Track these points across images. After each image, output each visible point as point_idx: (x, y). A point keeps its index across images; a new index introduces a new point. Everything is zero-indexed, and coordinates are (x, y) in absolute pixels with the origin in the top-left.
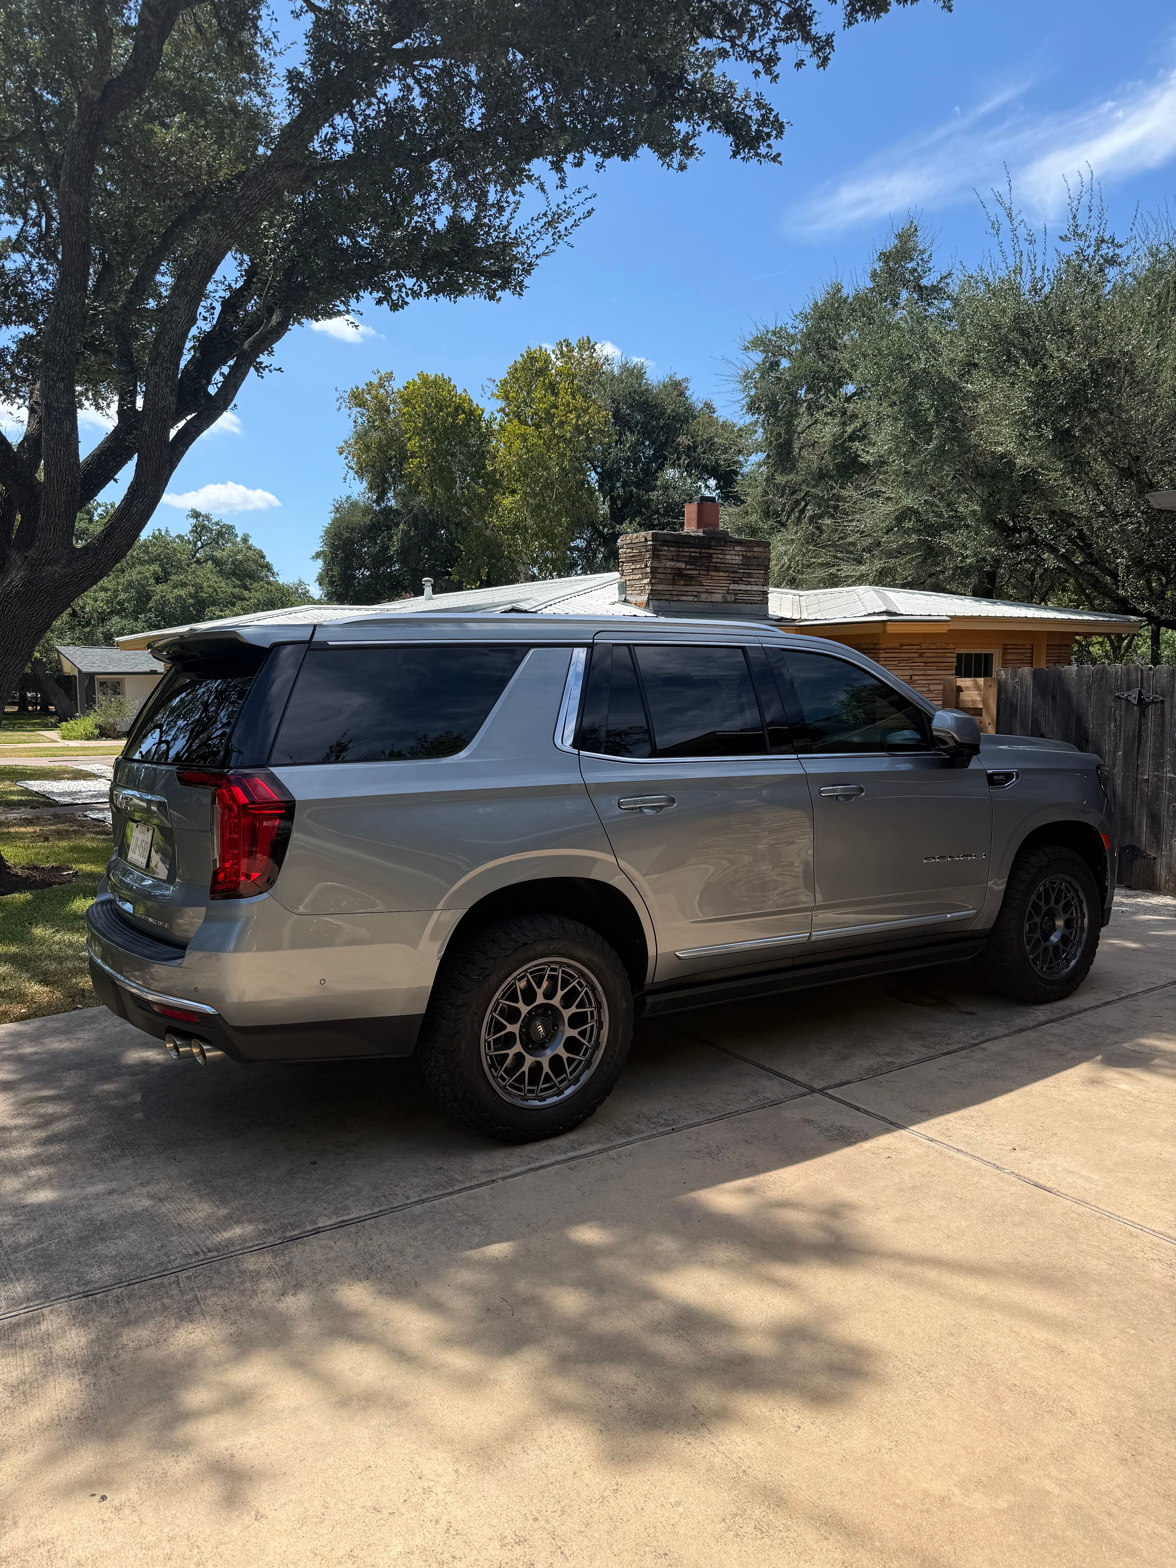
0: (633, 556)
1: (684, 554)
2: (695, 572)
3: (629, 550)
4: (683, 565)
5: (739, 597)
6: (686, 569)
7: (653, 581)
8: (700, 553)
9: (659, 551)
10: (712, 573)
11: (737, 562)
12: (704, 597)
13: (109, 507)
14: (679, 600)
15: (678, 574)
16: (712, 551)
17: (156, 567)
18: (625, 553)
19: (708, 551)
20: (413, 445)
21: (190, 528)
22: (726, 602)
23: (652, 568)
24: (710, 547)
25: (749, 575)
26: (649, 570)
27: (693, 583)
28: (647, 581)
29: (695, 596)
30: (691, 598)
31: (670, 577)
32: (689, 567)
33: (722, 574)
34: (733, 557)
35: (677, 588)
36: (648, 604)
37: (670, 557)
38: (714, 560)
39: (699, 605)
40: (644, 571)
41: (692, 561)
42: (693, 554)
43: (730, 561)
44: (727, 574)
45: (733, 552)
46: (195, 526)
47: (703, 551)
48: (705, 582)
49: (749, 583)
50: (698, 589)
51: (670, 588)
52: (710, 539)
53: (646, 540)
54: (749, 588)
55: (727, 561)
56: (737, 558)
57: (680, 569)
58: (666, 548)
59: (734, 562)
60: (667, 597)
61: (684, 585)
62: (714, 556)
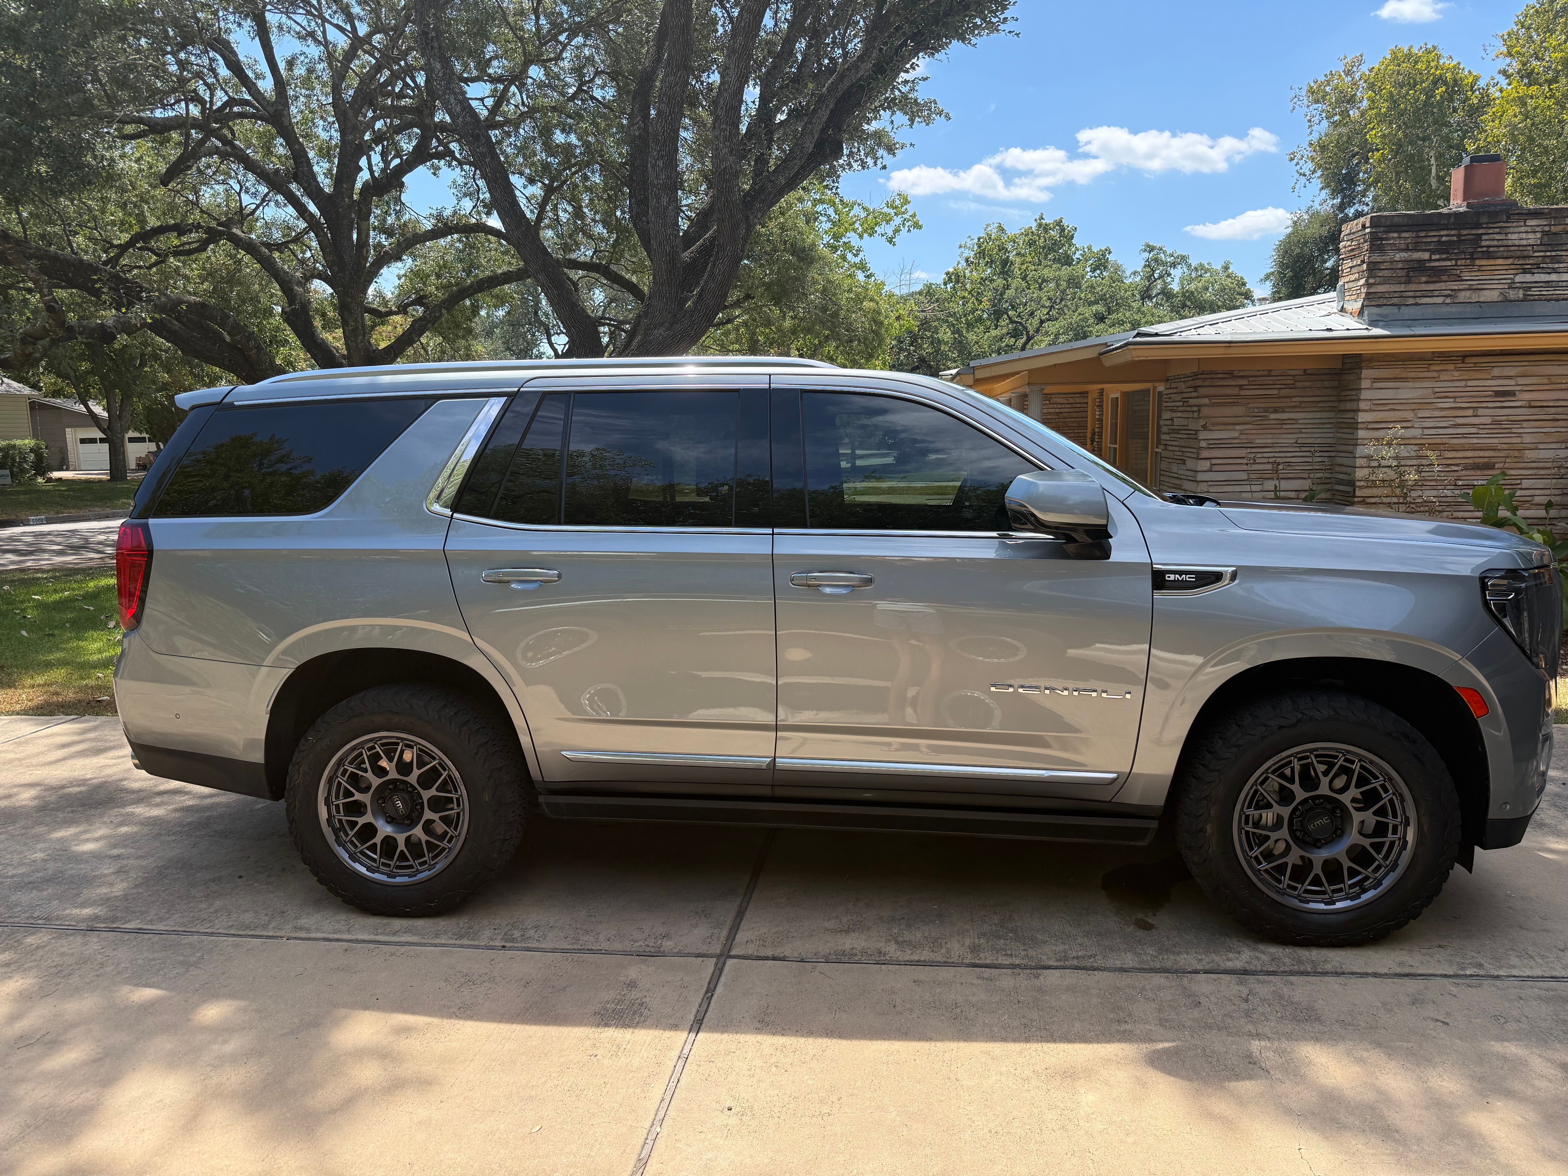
0: (1352, 250)
1: (1429, 240)
2: (1449, 263)
3: (1349, 243)
4: (1426, 256)
5: (1535, 292)
6: (1430, 260)
7: (1371, 281)
8: (1459, 236)
9: (1382, 239)
10: (1477, 262)
11: (1531, 242)
12: (1463, 296)
13: (1086, 250)
14: (1417, 304)
15: (1416, 269)
16: (1481, 231)
17: (1100, 308)
18: (1345, 247)
19: (1474, 232)
20: (1373, 136)
21: (1143, 263)
22: (1507, 300)
23: (1369, 264)
24: (1478, 226)
25: (1555, 259)
26: (1365, 266)
27: (1444, 278)
28: (1362, 282)
29: (1447, 296)
30: (1440, 300)
31: (1401, 273)
32: (1437, 257)
33: (1500, 261)
34: (1524, 236)
35: (1413, 287)
36: (1361, 313)
37: (1403, 247)
38: (1484, 243)
39: (1454, 309)
40: (1360, 269)
41: (1443, 248)
42: (1444, 239)
43: (1517, 243)
44: (1510, 261)
45: (1523, 229)
46: (1147, 261)
47: (1464, 232)
48: (1466, 276)
49: (1555, 271)
50: (1454, 286)
51: (1402, 288)
52: (1478, 214)
53: (1364, 227)
54: (1554, 277)
55: (1510, 243)
56: (1531, 236)
57: (1419, 261)
58: (1395, 235)
59: (1524, 242)
60: (1395, 301)
61: (1426, 282)
62: (1484, 237)
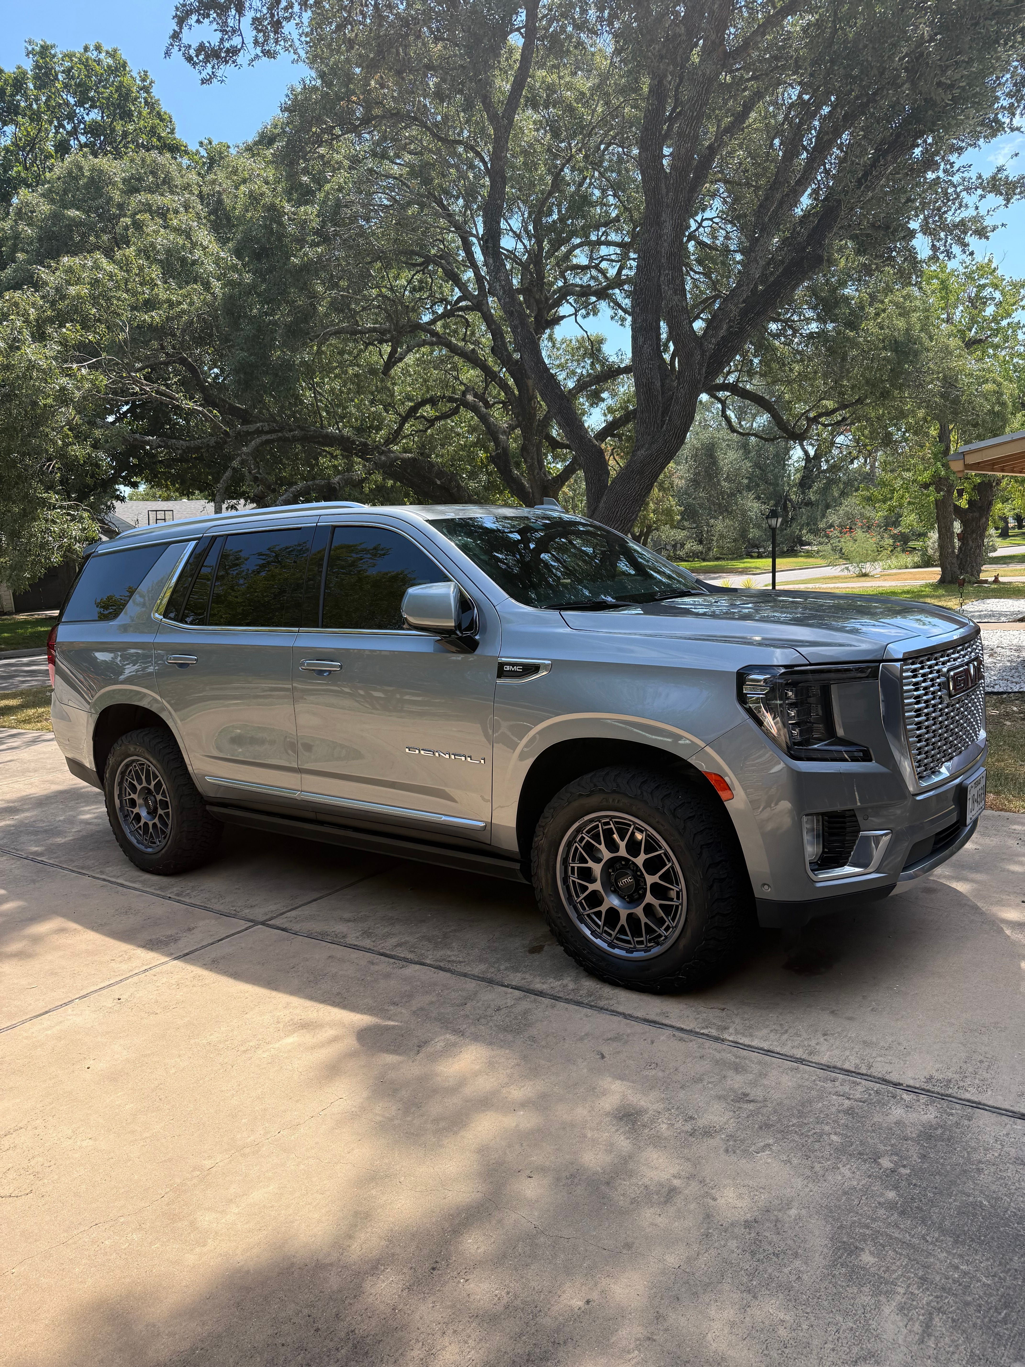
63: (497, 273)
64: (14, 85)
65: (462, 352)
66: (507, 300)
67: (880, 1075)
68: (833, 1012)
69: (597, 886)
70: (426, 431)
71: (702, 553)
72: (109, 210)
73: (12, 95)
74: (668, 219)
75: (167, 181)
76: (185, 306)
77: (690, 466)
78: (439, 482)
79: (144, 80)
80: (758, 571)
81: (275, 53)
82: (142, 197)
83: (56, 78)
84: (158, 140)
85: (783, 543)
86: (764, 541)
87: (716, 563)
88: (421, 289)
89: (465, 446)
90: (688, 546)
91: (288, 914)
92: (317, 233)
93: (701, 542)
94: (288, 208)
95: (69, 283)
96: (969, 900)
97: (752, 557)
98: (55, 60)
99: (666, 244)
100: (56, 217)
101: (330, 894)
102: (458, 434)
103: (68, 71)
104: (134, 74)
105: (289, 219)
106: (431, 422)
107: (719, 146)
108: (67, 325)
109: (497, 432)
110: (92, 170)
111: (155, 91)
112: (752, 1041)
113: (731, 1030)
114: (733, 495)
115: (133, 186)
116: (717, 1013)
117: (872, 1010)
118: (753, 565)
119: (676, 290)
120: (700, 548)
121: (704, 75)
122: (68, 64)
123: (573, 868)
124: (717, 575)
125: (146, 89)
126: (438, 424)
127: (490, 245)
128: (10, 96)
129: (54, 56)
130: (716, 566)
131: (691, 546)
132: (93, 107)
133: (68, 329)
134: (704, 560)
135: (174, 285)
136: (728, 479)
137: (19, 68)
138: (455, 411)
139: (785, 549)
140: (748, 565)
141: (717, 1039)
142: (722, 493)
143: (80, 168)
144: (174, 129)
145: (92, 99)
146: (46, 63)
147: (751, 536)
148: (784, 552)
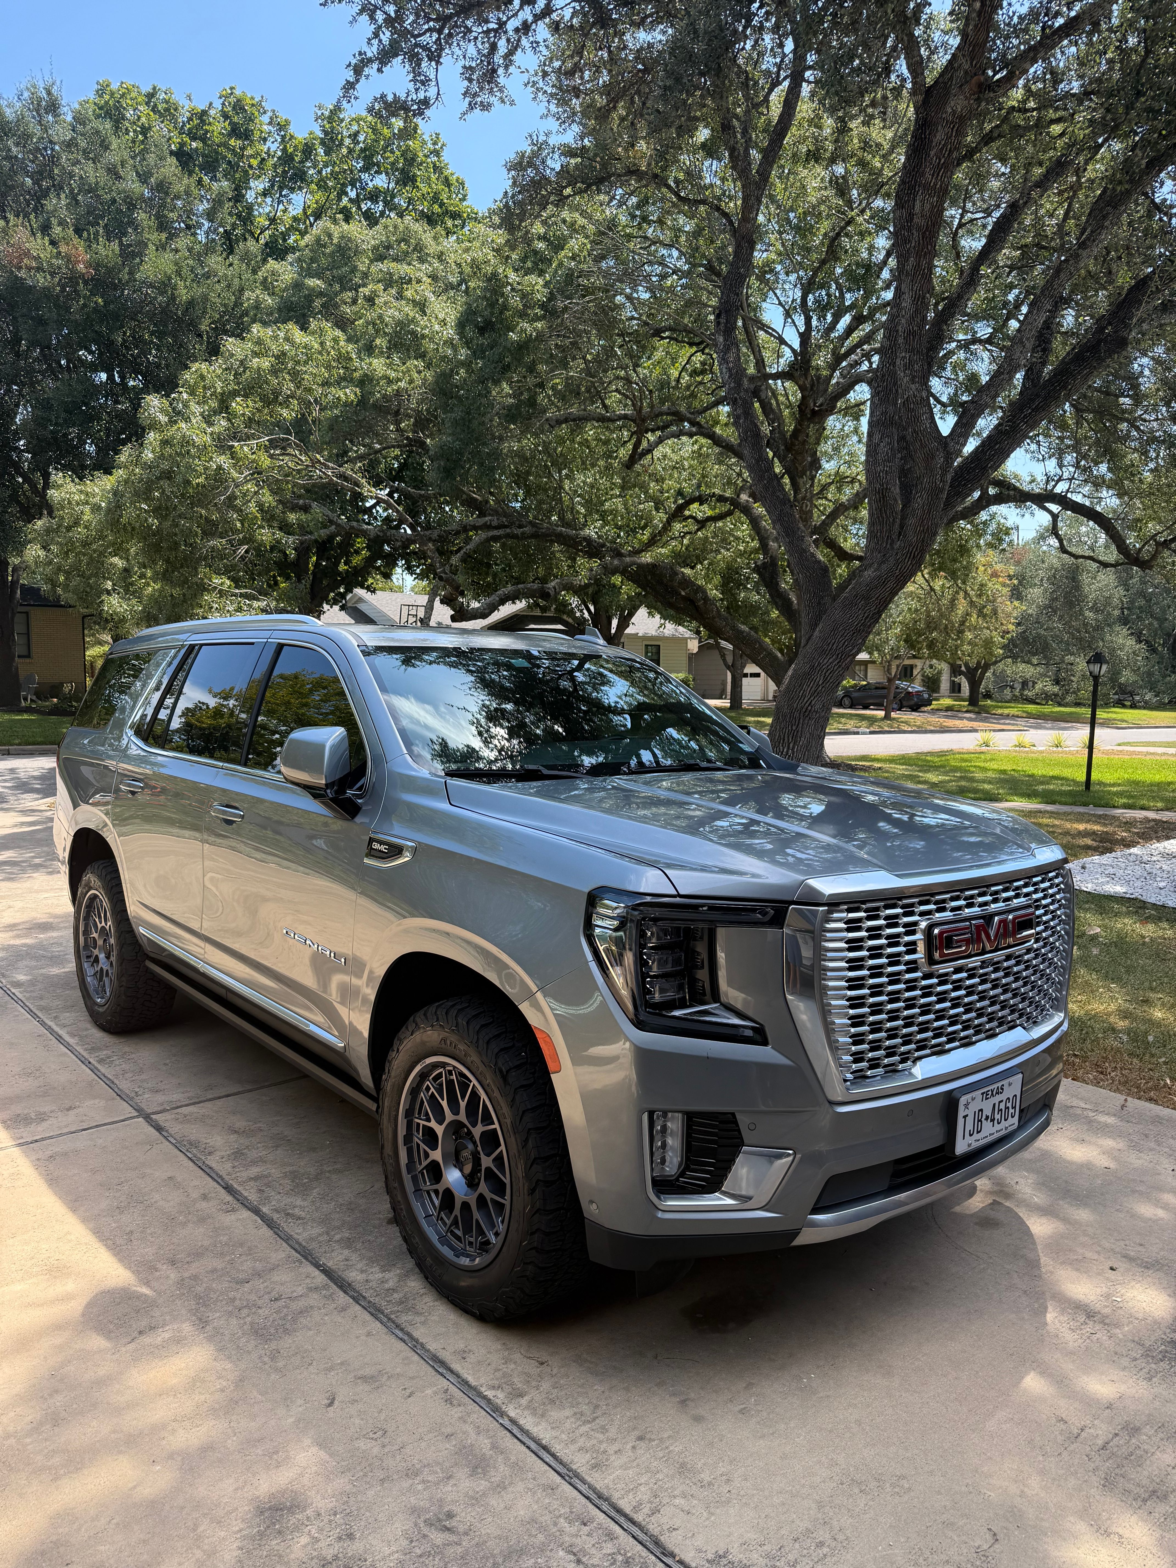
63: (725, 354)
64: (304, 152)
65: (727, 444)
66: (732, 385)
67: (656, 1532)
68: (683, 1402)
69: (436, 1155)
70: (696, 533)
71: (1056, 695)
72: (351, 280)
73: (301, 162)
74: (906, 290)
75: (419, 248)
76: (402, 384)
77: (1046, 590)
78: (683, 593)
79: (435, 143)
80: (1124, 725)
81: (490, 105)
82: (384, 266)
83: (341, 144)
84: (441, 207)
85: (1164, 693)
86: (1141, 687)
87: (1073, 710)
88: (703, 372)
89: (745, 552)
90: (1039, 686)
91: (185, 1110)
92: (543, 306)
93: (1057, 682)
94: (513, 277)
95: (256, 354)
96: (1035, 1250)
97: (1124, 706)
98: (343, 124)
99: (903, 321)
100: (297, 285)
101: (250, 1091)
102: (737, 538)
103: (354, 136)
104: (426, 137)
105: (513, 289)
106: (702, 524)
107: (1025, 203)
108: (238, 399)
109: (767, 538)
110: (342, 237)
111: (446, 156)
112: (537, 1424)
113: (524, 1401)
114: (1098, 628)
115: (380, 255)
116: (532, 1368)
117: (741, 1411)
118: (1119, 716)
119: (914, 377)
120: (1056, 689)
121: (954, 112)
122: (355, 128)
123: (418, 1124)
124: (1070, 725)
125: (437, 153)
126: (711, 527)
127: (723, 321)
128: (300, 162)
129: (342, 121)
130: (1071, 713)
131: (1045, 685)
132: (378, 172)
133: (238, 404)
134: (1060, 705)
135: (397, 361)
136: (1095, 609)
137: (311, 133)
138: (729, 513)
139: (1166, 701)
140: (1114, 716)
141: (495, 1411)
142: (1086, 625)
143: (330, 236)
144: (465, 196)
145: (378, 164)
146: (333, 128)
147: (1122, 680)
148: (1164, 704)
